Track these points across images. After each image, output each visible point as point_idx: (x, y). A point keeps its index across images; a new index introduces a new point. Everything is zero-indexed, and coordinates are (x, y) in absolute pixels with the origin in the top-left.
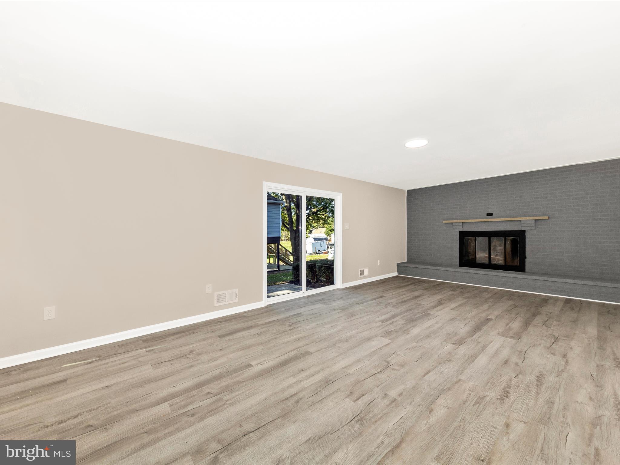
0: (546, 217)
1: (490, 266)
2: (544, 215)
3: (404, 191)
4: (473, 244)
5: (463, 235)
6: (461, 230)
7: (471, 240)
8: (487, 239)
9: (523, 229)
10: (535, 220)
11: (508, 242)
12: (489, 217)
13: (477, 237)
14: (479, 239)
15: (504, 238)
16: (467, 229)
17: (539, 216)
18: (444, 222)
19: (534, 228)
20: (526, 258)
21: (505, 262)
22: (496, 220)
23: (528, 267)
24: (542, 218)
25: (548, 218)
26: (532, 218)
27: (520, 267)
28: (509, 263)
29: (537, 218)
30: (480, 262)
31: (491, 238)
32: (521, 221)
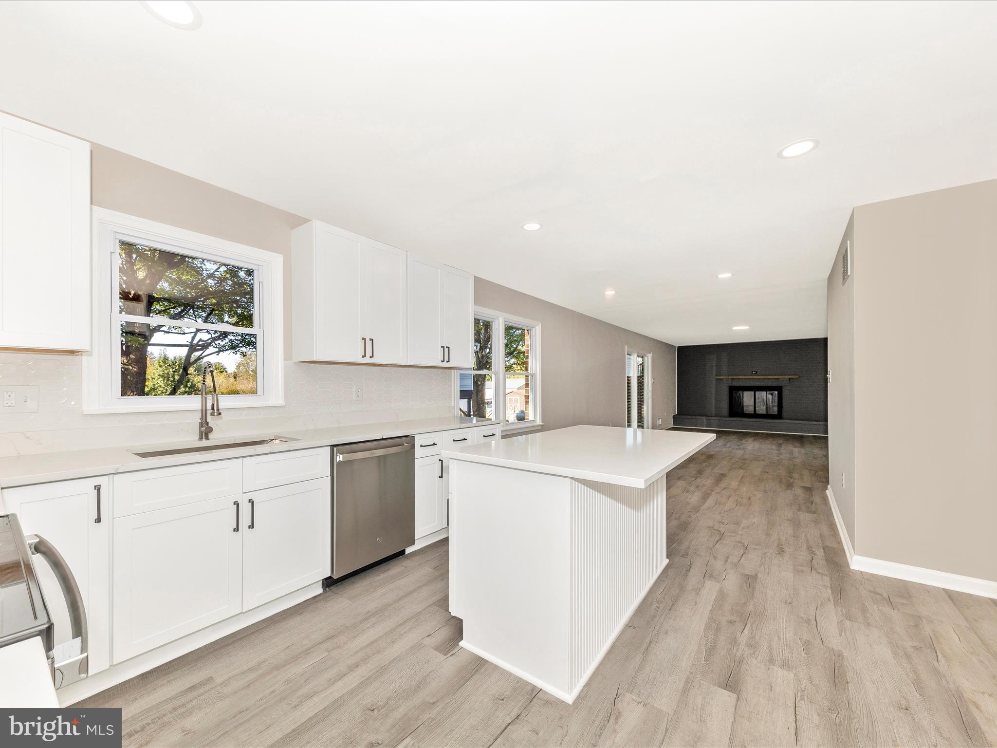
0: (797, 377)
1: (755, 415)
2: (796, 375)
3: (675, 347)
4: (741, 396)
5: (731, 389)
6: (730, 385)
7: (739, 394)
8: (753, 393)
9: (781, 385)
11: (769, 396)
12: (753, 374)
13: (744, 391)
14: (746, 393)
15: (766, 392)
16: (735, 384)
17: (792, 375)
18: (716, 377)
19: (788, 385)
20: (782, 408)
21: (766, 412)
22: (759, 377)
23: (784, 414)
24: (794, 377)
25: (799, 377)
26: (787, 377)
27: (779, 416)
28: (771, 412)
29: (790, 377)
30: (747, 412)
31: (756, 392)
32: (778, 379)
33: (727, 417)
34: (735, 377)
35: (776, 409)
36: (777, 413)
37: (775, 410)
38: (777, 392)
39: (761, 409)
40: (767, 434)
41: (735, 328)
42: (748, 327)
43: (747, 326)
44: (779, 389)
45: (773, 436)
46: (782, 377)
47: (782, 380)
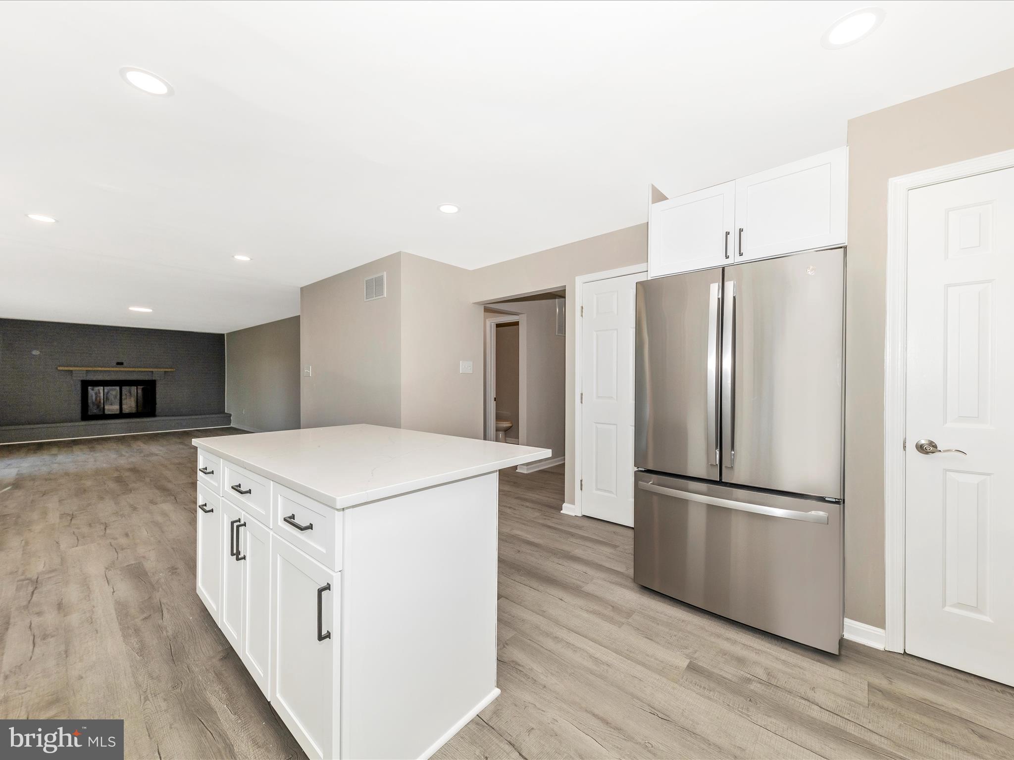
0: (174, 370)
1: (121, 415)
2: (173, 368)
5: (86, 385)
6: (84, 379)
8: (118, 388)
9: (153, 379)
11: (140, 391)
12: (119, 366)
13: (106, 386)
14: (108, 388)
15: (136, 387)
16: (91, 378)
17: (168, 368)
18: (59, 368)
19: (163, 378)
20: (156, 404)
21: (137, 410)
22: (127, 369)
23: (158, 411)
24: (169, 370)
25: (176, 370)
26: (162, 370)
29: (167, 370)
30: (110, 413)
31: (123, 387)
32: (152, 372)
33: (76, 421)
34: (90, 369)
39: (129, 408)
41: (132, 309)
42: (151, 311)
43: (149, 307)
44: (151, 384)
46: (156, 370)
47: (157, 373)
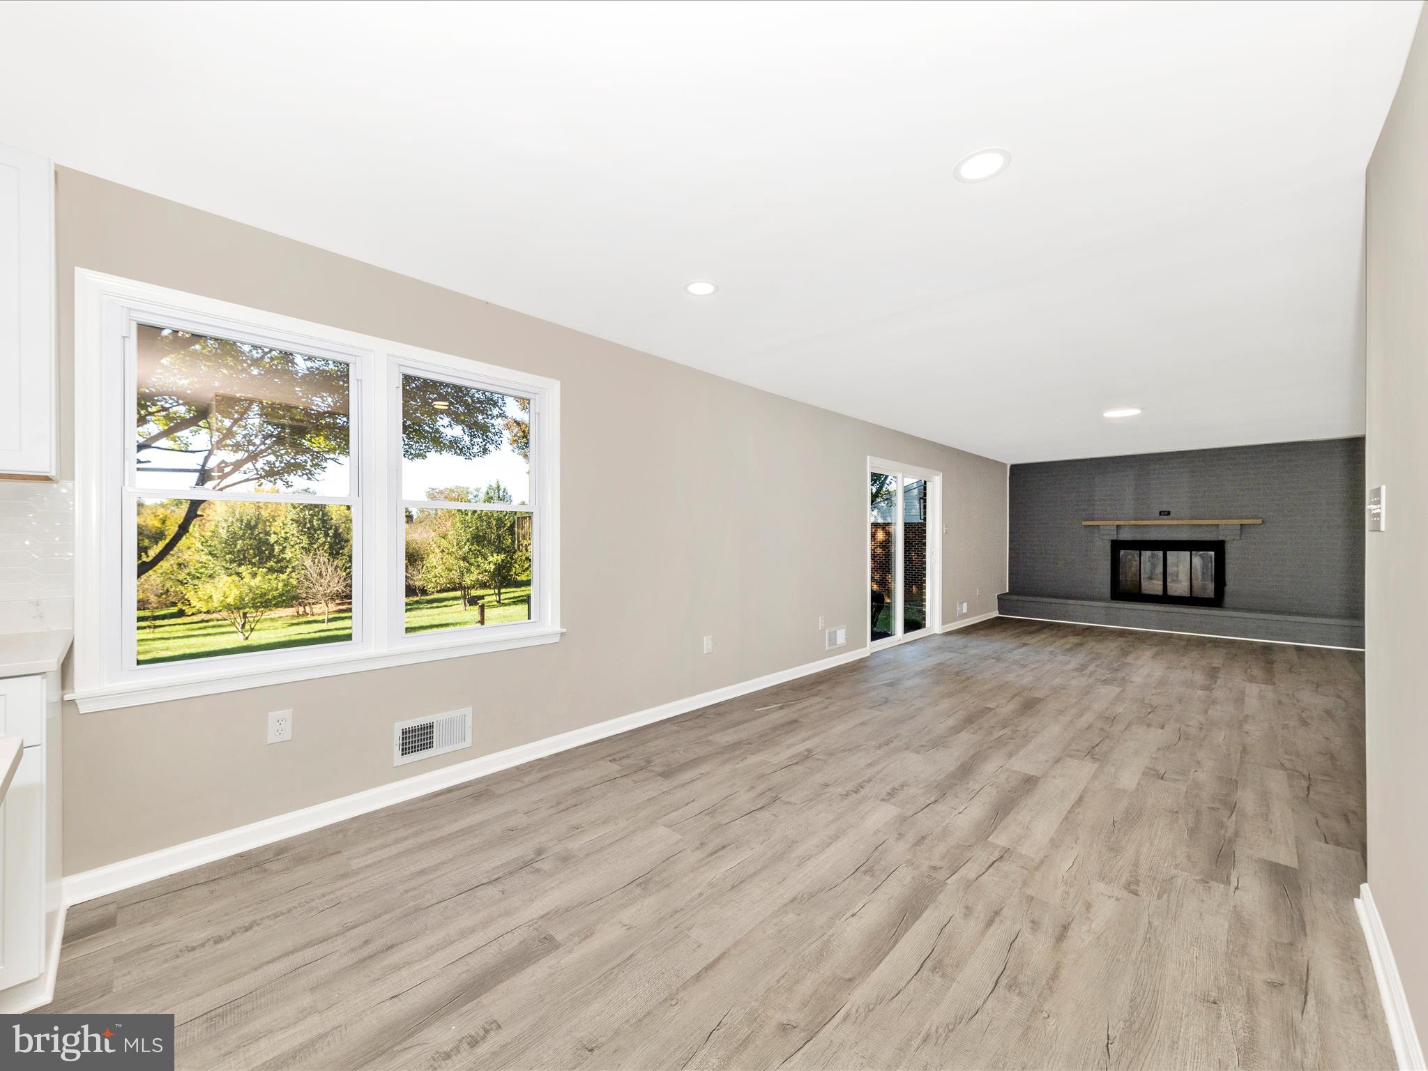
0: (1260, 521)
1: (1165, 599)
2: (1256, 517)
3: (1005, 465)
4: (1136, 561)
5: (1117, 546)
6: (1115, 538)
7: (1133, 557)
8: (1160, 554)
9: (1221, 538)
10: (1241, 525)
11: (1196, 560)
12: (1163, 517)
13: (1144, 550)
14: (1147, 554)
15: (1189, 553)
16: (1126, 536)
17: (1247, 518)
18: (1085, 523)
19: (1238, 537)
20: (1225, 585)
21: (1191, 593)
22: (1175, 522)
23: (1228, 599)
24: (1251, 521)
25: (1263, 522)
26: (1236, 522)
27: (1217, 601)
28: (1198, 593)
29: (1244, 522)
30: (1146, 591)
31: (1168, 552)
32: (1217, 525)
33: (1103, 599)
34: (1125, 523)
35: (1211, 587)
36: (1213, 597)
37: (1210, 591)
38: (1212, 553)
39: (1179, 587)
40: (1189, 639)
42: (1136, 412)
44: (1218, 547)
45: (1201, 643)
46: (1224, 522)
47: (1225, 529)
